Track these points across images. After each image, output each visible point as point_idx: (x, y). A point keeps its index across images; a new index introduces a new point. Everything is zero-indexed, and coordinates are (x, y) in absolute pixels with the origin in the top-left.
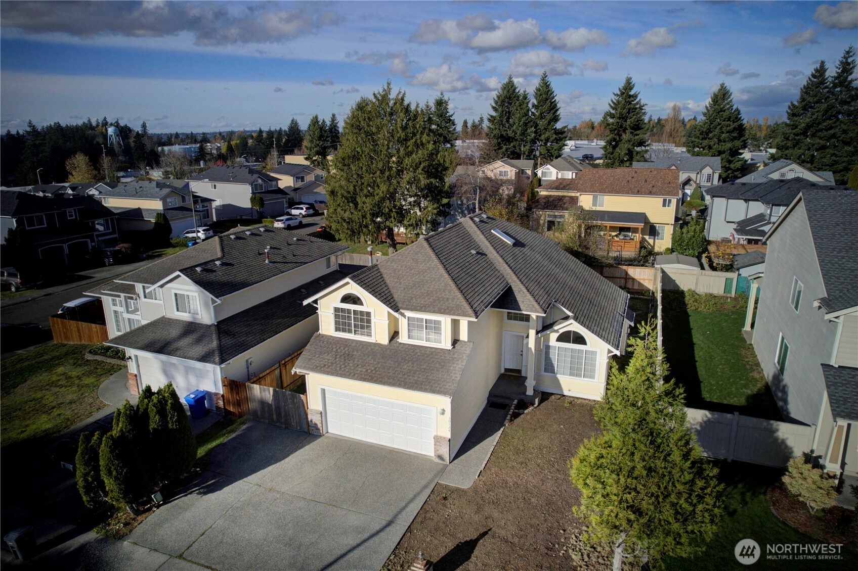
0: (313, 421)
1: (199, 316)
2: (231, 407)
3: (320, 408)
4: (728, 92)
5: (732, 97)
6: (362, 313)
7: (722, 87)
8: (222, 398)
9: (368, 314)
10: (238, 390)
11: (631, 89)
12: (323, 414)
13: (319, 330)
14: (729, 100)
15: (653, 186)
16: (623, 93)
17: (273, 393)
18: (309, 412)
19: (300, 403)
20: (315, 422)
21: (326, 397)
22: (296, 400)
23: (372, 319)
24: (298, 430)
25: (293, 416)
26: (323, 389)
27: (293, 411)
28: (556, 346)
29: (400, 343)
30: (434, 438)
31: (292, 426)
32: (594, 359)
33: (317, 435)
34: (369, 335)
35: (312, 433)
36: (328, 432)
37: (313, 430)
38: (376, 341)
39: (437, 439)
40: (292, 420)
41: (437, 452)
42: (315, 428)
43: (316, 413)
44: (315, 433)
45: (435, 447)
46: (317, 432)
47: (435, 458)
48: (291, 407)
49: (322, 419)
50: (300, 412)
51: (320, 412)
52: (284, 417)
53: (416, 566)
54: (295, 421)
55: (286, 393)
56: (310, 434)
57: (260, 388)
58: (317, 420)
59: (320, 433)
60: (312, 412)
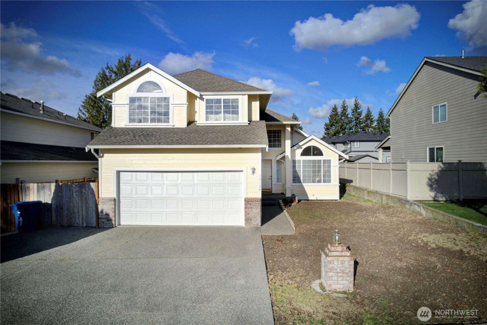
0: (104, 212)
3: (113, 196)
6: (159, 100)
12: (116, 202)
13: (111, 124)
17: (55, 190)
18: (100, 200)
19: (90, 193)
20: (106, 212)
21: (121, 182)
22: (84, 191)
23: (170, 104)
24: (83, 227)
25: (78, 212)
26: (118, 173)
27: (79, 206)
28: (301, 160)
29: (198, 126)
30: (245, 201)
31: (76, 225)
32: (329, 167)
33: (108, 227)
34: (167, 121)
35: (103, 226)
36: (120, 225)
37: (103, 222)
38: (174, 126)
39: (248, 202)
40: (77, 217)
41: (248, 215)
42: (106, 220)
43: (109, 200)
44: (106, 225)
45: (246, 211)
46: (109, 223)
47: (245, 224)
48: (77, 201)
49: (115, 207)
50: (89, 204)
51: (114, 199)
52: (66, 216)
53: (334, 250)
54: (80, 218)
55: (72, 186)
56: (99, 228)
57: (38, 186)
58: (110, 208)
59: (113, 225)
60: (104, 201)
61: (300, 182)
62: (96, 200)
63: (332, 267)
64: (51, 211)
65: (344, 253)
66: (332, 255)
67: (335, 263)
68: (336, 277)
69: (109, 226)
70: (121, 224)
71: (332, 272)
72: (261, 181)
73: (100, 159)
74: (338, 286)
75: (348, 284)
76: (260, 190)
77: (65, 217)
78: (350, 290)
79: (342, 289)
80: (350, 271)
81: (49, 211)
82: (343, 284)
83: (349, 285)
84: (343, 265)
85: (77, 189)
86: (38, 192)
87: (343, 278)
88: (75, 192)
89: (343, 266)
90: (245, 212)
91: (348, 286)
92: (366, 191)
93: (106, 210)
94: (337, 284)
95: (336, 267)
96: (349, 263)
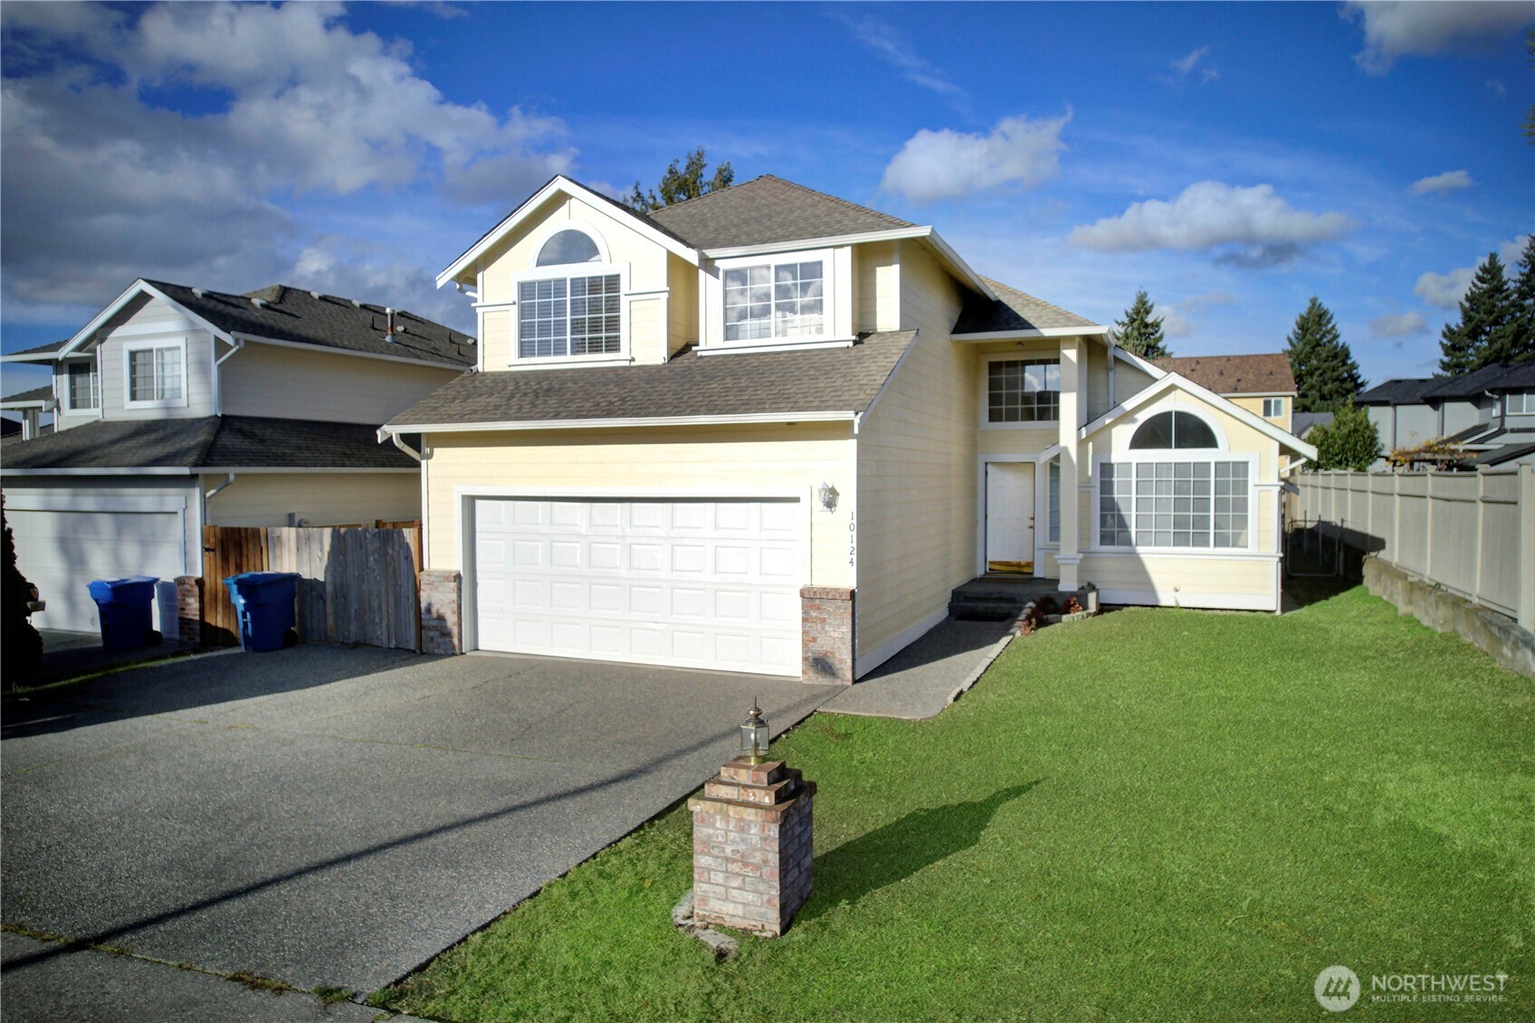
0: (434, 610)
1: (183, 402)
2: (219, 618)
3: (456, 564)
4: (1325, 313)
5: (1333, 322)
6: (594, 284)
7: (1314, 304)
8: (196, 590)
9: (613, 282)
10: (241, 555)
11: (1147, 312)
12: (465, 583)
13: (476, 363)
14: (1330, 326)
15: (1239, 380)
16: (1133, 321)
17: (332, 546)
18: (423, 578)
19: (402, 558)
20: (438, 611)
21: (477, 530)
22: (390, 551)
23: (622, 294)
24: (390, 648)
25: (380, 608)
26: (470, 502)
27: (380, 592)
28: (1131, 464)
29: (701, 357)
30: (802, 595)
31: (375, 642)
32: (1242, 487)
33: (444, 653)
34: (613, 345)
35: (430, 651)
36: (477, 650)
37: (432, 639)
38: (633, 360)
39: (812, 599)
40: (377, 621)
41: (812, 644)
42: (438, 633)
43: (444, 577)
44: (439, 648)
45: (807, 628)
46: (445, 643)
47: (804, 672)
48: (376, 577)
49: (460, 597)
50: (400, 588)
51: (454, 574)
52: (355, 617)
53: (729, 780)
54: (384, 624)
55: (366, 537)
56: (422, 653)
57: (298, 536)
58: (446, 601)
59: (454, 647)
60: (432, 579)
61: (1129, 543)
62: (415, 578)
63: (710, 836)
64: (324, 602)
65: (754, 795)
66: (714, 795)
67: (718, 825)
68: (721, 875)
69: (445, 650)
70: (480, 648)
71: (709, 854)
72: (855, 533)
73: (423, 463)
74: (728, 908)
75: (762, 906)
76: (851, 562)
77: (353, 619)
78: (767, 927)
79: (740, 920)
80: (765, 862)
81: (321, 602)
82: (745, 904)
83: (763, 910)
84: (744, 836)
85: (377, 544)
86: (298, 550)
87: (744, 881)
88: (373, 554)
89: (743, 840)
90: (805, 633)
91: (761, 915)
92: (1400, 585)
93: (438, 606)
94: (726, 899)
95: (720, 839)
96: (763, 831)
